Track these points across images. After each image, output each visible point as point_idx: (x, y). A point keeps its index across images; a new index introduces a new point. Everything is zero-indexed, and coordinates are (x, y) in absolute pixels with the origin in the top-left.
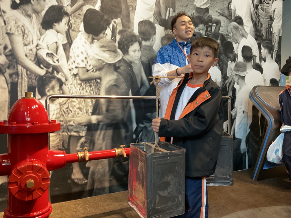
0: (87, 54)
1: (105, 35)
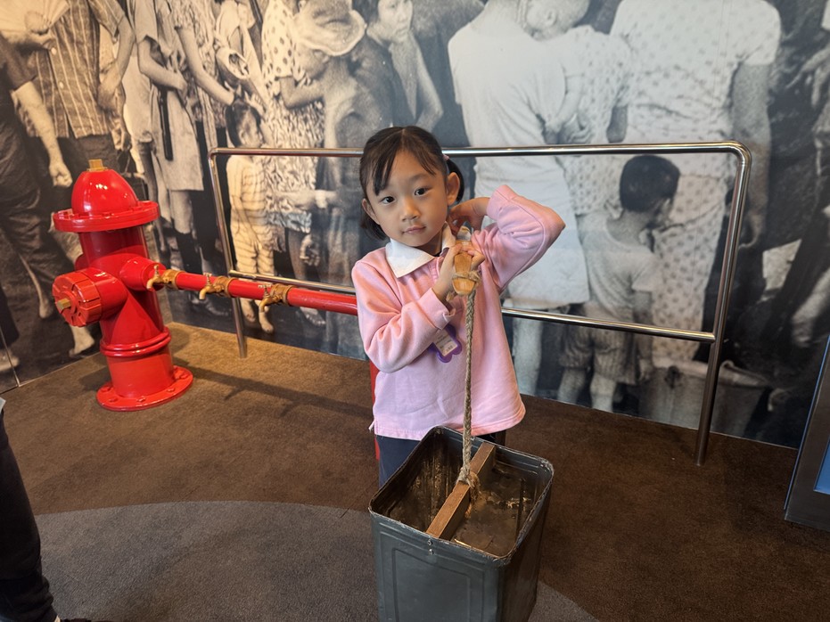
0: (291, 42)
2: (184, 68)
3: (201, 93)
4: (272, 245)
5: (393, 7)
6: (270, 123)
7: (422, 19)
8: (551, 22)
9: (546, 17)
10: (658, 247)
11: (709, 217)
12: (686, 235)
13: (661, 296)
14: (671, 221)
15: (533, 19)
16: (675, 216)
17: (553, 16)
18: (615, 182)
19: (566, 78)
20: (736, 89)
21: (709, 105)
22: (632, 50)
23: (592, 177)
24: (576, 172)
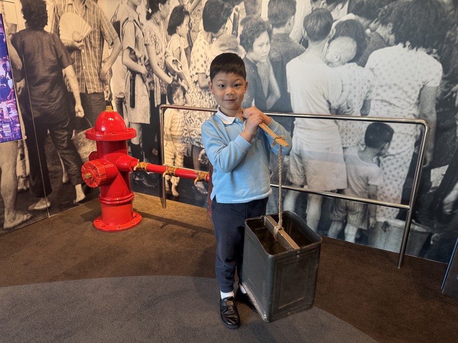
0: (206, 57)
1: (225, 30)
2: (147, 64)
3: (155, 76)
4: (184, 153)
5: (261, 46)
6: (190, 94)
7: (275, 53)
8: (337, 60)
9: (335, 57)
10: (382, 165)
11: (407, 152)
12: (395, 160)
13: (382, 188)
14: (388, 153)
15: (329, 57)
16: (390, 151)
17: (339, 57)
18: (363, 133)
19: (343, 85)
20: (422, 97)
21: (409, 102)
22: (375, 75)
23: (352, 130)
24: (344, 127)
